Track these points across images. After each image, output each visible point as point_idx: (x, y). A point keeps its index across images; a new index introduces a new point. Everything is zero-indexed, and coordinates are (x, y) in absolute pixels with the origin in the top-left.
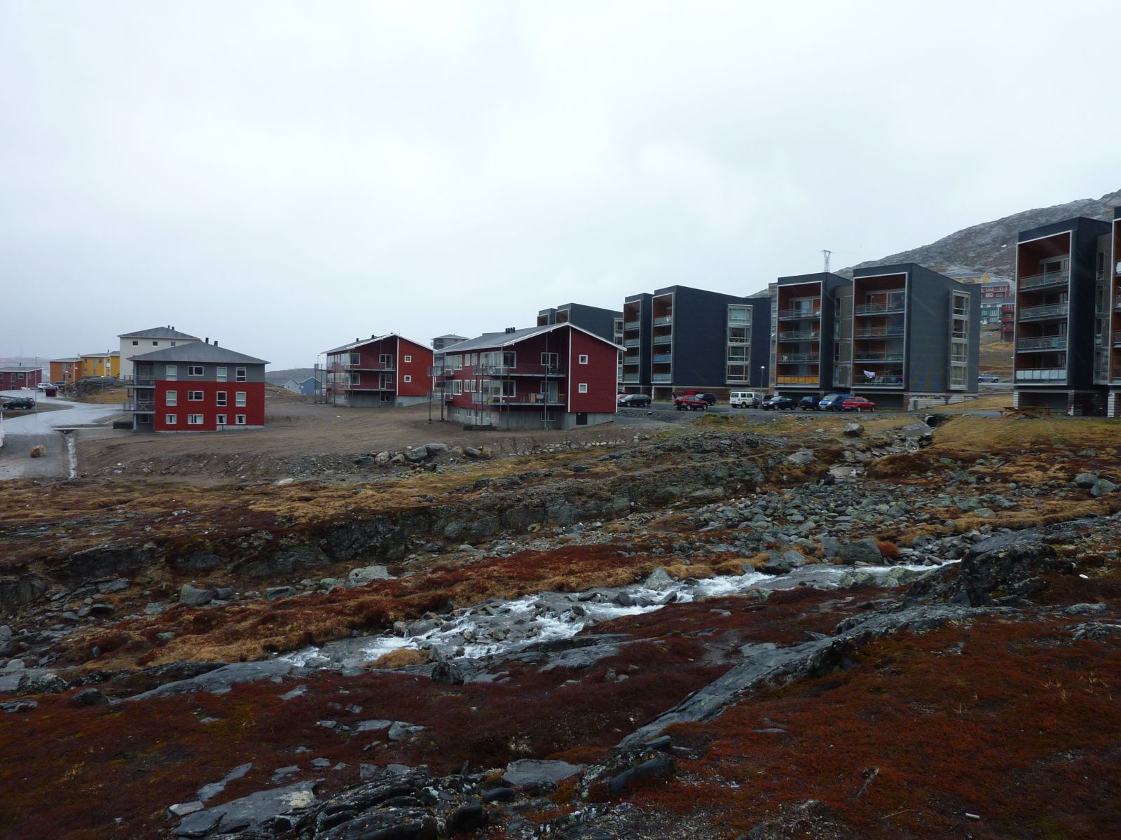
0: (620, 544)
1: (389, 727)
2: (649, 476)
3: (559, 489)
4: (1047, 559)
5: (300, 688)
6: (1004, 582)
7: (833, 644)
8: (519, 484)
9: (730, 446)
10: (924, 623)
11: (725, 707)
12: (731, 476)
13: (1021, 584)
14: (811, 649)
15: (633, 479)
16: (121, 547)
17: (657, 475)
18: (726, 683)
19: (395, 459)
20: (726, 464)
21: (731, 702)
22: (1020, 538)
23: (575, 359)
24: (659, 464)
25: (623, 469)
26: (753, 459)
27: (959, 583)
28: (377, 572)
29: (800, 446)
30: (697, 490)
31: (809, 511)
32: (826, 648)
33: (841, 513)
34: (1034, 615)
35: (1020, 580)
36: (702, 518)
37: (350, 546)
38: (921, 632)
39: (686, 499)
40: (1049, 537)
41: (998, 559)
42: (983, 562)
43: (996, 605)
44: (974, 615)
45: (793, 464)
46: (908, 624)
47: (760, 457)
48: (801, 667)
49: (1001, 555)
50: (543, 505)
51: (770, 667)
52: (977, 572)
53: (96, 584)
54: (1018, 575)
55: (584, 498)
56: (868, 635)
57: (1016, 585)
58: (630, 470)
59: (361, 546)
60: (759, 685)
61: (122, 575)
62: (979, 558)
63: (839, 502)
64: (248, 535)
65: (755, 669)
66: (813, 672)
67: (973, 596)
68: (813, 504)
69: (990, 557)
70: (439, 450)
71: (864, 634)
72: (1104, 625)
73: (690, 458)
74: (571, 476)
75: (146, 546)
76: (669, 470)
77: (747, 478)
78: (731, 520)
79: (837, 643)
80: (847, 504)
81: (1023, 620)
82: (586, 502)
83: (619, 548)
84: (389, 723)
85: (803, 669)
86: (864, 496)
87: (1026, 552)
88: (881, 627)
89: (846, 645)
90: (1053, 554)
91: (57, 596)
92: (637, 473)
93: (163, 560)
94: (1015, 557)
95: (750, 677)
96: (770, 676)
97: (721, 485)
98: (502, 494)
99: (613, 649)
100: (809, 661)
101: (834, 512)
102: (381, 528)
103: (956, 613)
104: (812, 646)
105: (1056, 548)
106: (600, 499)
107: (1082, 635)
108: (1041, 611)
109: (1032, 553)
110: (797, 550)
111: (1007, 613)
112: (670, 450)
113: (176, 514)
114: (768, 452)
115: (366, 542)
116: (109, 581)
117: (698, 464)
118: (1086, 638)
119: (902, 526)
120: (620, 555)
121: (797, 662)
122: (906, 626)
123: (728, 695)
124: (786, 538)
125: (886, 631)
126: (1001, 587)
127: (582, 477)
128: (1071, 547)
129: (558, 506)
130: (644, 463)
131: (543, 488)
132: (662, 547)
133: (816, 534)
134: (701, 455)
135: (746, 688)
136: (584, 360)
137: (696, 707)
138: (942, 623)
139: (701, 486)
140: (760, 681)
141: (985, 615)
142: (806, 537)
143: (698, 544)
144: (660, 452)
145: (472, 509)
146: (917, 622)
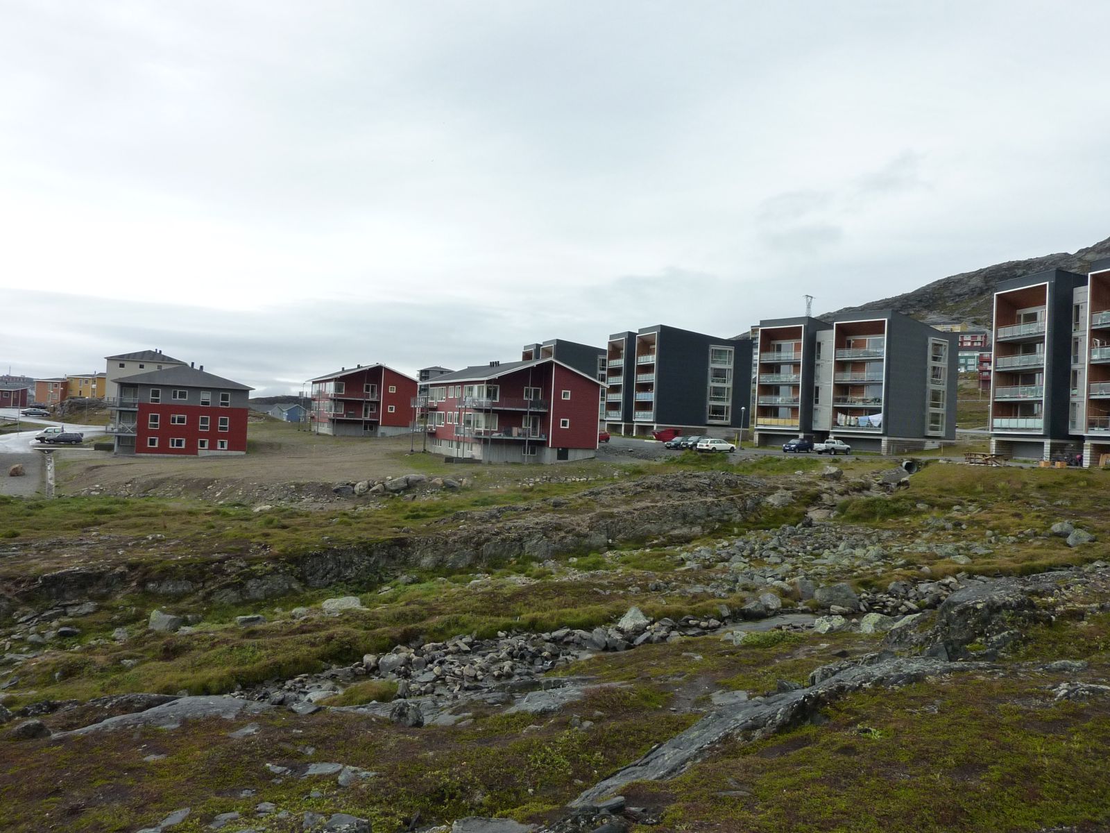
0: (597, 581)
1: (339, 772)
2: (628, 513)
3: (537, 524)
4: (1026, 611)
5: (252, 726)
6: (981, 634)
7: (804, 698)
8: (497, 517)
9: (709, 485)
10: (900, 677)
11: (689, 763)
12: (709, 515)
13: (999, 637)
14: (782, 702)
15: (611, 516)
16: (92, 570)
17: (635, 512)
18: (691, 736)
19: (374, 488)
20: (706, 502)
21: (696, 757)
22: (998, 588)
23: (558, 395)
24: (638, 501)
25: (603, 505)
26: (732, 500)
27: (936, 633)
28: (351, 602)
29: (778, 488)
30: (674, 528)
31: (785, 554)
32: (797, 702)
33: (818, 556)
34: (1014, 673)
35: (998, 632)
36: (678, 558)
37: (325, 576)
38: (896, 688)
39: (664, 537)
40: (1027, 588)
41: (976, 610)
42: (961, 613)
43: (975, 659)
44: (950, 671)
45: (772, 505)
46: (883, 679)
47: (739, 498)
48: (770, 721)
49: (979, 606)
50: (521, 539)
51: (737, 720)
52: (954, 624)
53: (65, 607)
54: (997, 628)
55: (562, 534)
56: (841, 689)
57: (994, 638)
58: (609, 506)
59: (334, 577)
60: (727, 738)
61: (91, 598)
62: (956, 609)
63: (817, 545)
64: (221, 561)
65: (723, 722)
66: (783, 728)
67: (950, 648)
68: (791, 546)
69: (967, 608)
70: (418, 481)
71: (838, 688)
72: (1087, 686)
73: (669, 496)
74: (549, 511)
75: (118, 570)
76: (648, 507)
77: (726, 517)
78: (708, 560)
79: (809, 697)
80: (823, 547)
81: (1003, 677)
82: (564, 538)
83: (595, 585)
84: (341, 766)
85: (772, 724)
86: (840, 538)
87: (1004, 604)
88: (855, 681)
89: (818, 701)
90: (1032, 606)
91: (24, 619)
92: (615, 510)
93: (134, 584)
94: (993, 608)
95: (715, 730)
96: (738, 731)
97: (700, 524)
98: (479, 528)
99: (578, 693)
100: (779, 716)
101: (812, 554)
102: (356, 559)
103: (934, 667)
104: (783, 699)
105: (1036, 600)
106: (579, 535)
107: (1065, 695)
108: (1021, 667)
109: (1011, 604)
110: (774, 592)
111: (986, 669)
112: (649, 488)
113: (150, 538)
114: (747, 493)
115: (340, 572)
116: (78, 605)
117: (677, 503)
118: (1069, 698)
119: (879, 571)
120: (597, 593)
121: (766, 716)
122: (881, 680)
123: (693, 750)
124: (763, 580)
125: (860, 685)
126: (978, 640)
127: (561, 512)
128: (1051, 599)
129: (535, 541)
130: (623, 500)
131: (521, 522)
132: (639, 586)
133: (793, 576)
134: (680, 494)
135: (712, 743)
136: (567, 396)
137: (660, 761)
138: (917, 678)
139: (679, 525)
140: (727, 735)
141: (962, 670)
142: (783, 579)
143: (674, 583)
144: (639, 489)
145: (450, 540)
146: (892, 676)
